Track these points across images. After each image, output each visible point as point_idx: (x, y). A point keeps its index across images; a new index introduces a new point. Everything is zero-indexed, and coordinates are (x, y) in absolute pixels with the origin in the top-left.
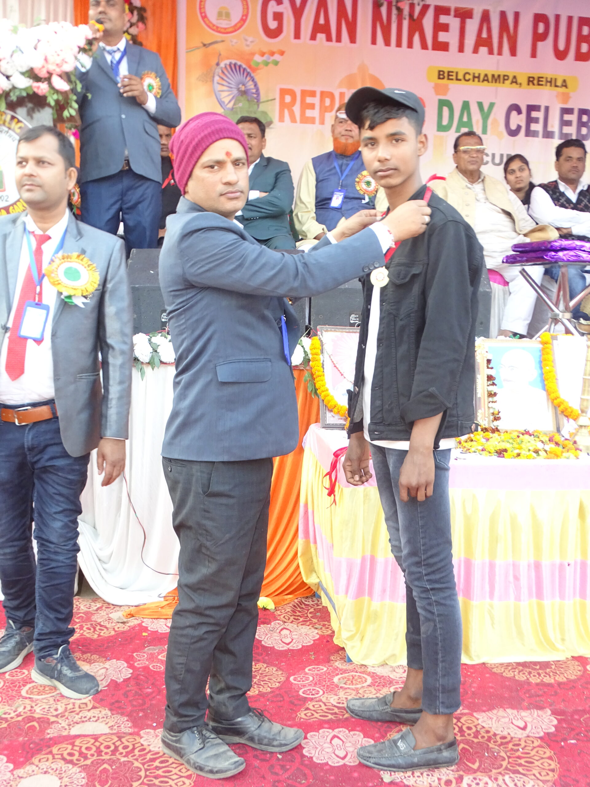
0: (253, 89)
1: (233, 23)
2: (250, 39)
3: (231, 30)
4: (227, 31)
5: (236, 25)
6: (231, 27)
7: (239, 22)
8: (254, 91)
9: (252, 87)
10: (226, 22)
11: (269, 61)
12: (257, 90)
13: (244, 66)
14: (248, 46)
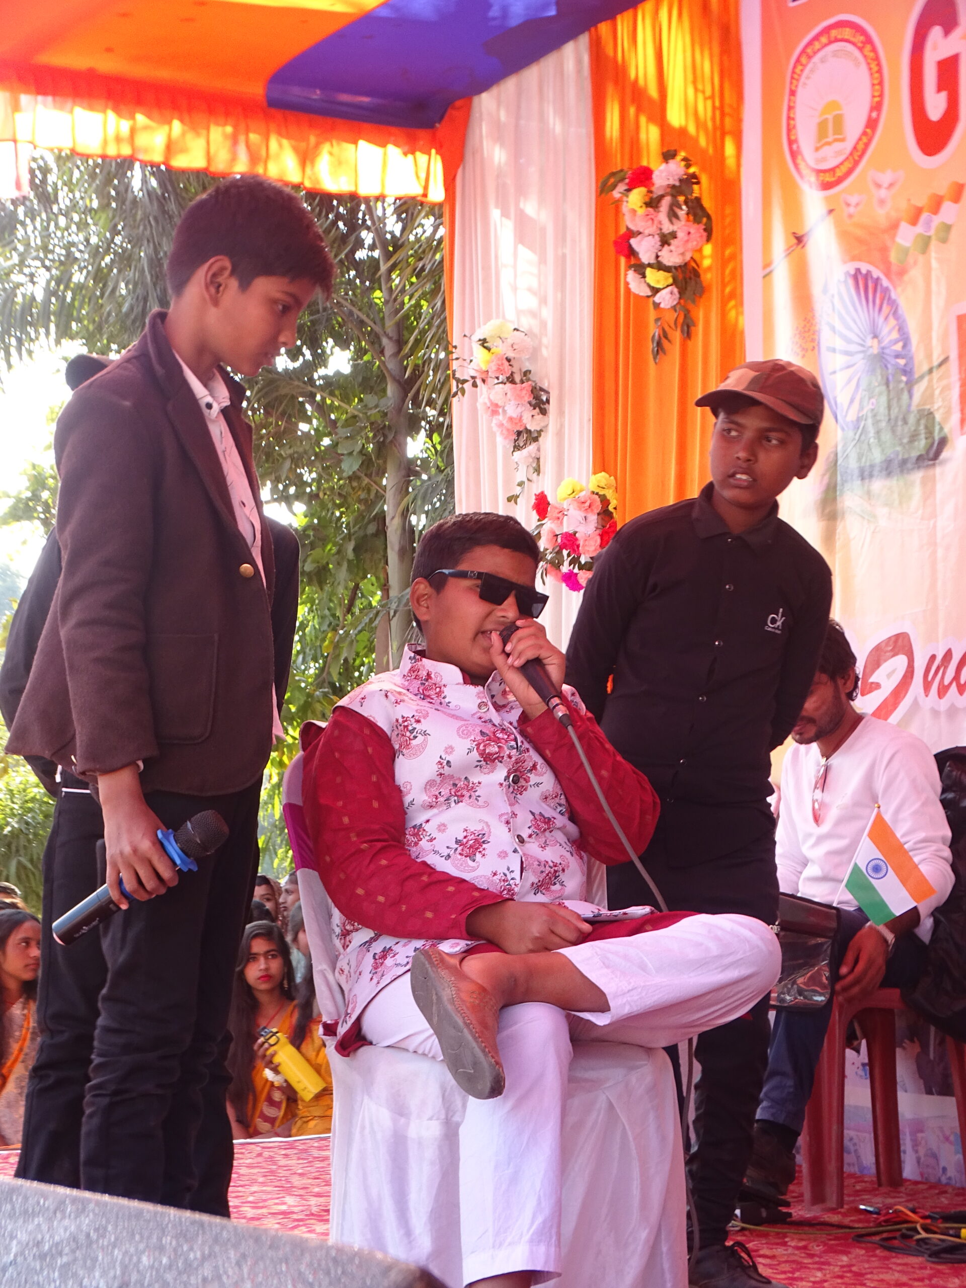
0: (896, 342)
1: (848, 146)
2: (886, 178)
3: (848, 165)
4: (839, 173)
5: (855, 148)
6: (847, 158)
7: (864, 133)
8: (898, 347)
9: (895, 335)
10: (838, 146)
11: (932, 233)
12: (906, 340)
13: (876, 273)
14: (882, 202)
